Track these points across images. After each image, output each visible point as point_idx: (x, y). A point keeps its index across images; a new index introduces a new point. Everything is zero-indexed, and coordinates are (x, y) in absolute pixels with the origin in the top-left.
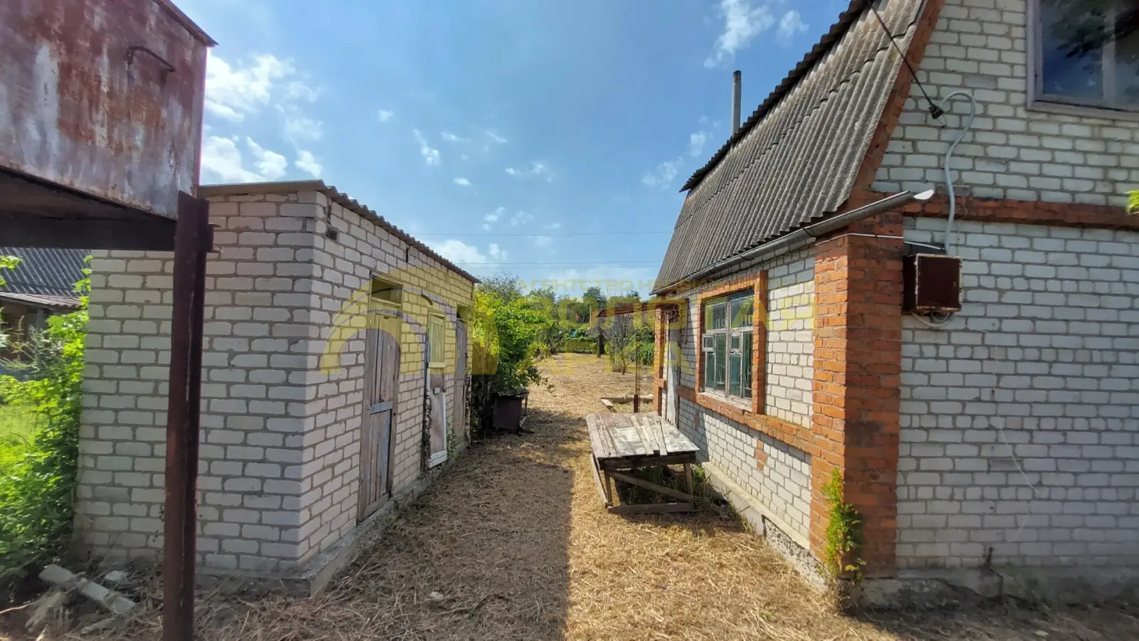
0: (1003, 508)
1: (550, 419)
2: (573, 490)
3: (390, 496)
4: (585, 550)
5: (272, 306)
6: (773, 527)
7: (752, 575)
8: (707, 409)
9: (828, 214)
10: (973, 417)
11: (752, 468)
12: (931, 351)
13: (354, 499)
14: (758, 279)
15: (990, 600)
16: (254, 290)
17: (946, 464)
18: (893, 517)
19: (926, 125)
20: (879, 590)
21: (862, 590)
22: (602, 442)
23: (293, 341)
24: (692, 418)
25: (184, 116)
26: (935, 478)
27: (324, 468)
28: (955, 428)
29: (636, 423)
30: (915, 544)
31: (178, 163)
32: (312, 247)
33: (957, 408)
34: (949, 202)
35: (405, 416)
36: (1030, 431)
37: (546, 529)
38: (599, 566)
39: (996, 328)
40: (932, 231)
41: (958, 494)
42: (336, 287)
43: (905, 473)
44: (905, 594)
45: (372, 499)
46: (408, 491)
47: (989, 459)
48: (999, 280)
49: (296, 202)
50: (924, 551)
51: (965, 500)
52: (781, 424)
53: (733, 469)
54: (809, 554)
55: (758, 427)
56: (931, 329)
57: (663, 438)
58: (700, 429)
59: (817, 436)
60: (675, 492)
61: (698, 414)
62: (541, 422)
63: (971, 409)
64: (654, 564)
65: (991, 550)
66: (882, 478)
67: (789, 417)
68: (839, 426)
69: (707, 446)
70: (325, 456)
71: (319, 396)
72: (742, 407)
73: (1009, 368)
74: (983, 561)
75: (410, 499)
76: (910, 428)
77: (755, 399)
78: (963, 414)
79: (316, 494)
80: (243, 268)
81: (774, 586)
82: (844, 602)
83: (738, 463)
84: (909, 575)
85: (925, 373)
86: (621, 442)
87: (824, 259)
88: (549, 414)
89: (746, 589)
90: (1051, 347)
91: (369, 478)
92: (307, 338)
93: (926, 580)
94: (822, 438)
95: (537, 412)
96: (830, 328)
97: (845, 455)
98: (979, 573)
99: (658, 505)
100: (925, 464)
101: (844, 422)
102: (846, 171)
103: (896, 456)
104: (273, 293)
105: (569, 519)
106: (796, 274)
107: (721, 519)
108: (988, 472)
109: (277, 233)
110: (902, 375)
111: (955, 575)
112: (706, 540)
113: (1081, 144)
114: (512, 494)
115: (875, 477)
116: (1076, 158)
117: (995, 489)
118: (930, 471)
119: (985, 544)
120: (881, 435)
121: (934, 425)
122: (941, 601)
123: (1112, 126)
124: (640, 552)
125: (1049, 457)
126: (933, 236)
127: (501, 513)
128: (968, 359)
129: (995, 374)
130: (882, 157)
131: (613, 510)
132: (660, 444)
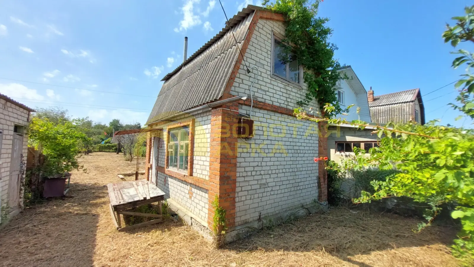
0: (264, 199)
1: (85, 188)
2: (98, 225)
4: (104, 255)
6: (195, 221)
7: (186, 243)
8: (169, 176)
9: (216, 100)
10: (256, 171)
11: (187, 198)
14: (191, 122)
15: (260, 229)
17: (249, 188)
18: (234, 209)
19: (246, 75)
20: (230, 236)
21: (225, 237)
22: (116, 197)
24: (163, 180)
26: (246, 193)
28: (252, 175)
29: (135, 186)
30: (240, 217)
33: (252, 169)
34: (251, 101)
36: (270, 174)
37: (79, 249)
38: (112, 261)
39: (262, 143)
40: (246, 110)
41: (252, 197)
43: (238, 193)
44: (238, 235)
47: (261, 184)
48: (263, 128)
50: (243, 218)
51: (254, 198)
52: (198, 180)
53: (180, 200)
54: (207, 229)
55: (190, 182)
57: (149, 191)
58: (166, 185)
59: (210, 183)
60: (154, 215)
61: (165, 178)
62: (79, 190)
63: (256, 169)
64: (142, 251)
65: (260, 213)
66: (231, 196)
67: (201, 176)
68: (218, 178)
69: (169, 191)
72: (184, 174)
74: (258, 217)
76: (239, 177)
77: (189, 170)
78: (254, 171)
81: (194, 245)
82: (219, 244)
83: (182, 197)
84: (239, 228)
85: (244, 158)
86: (126, 196)
87: (214, 116)
88: (85, 186)
89: (184, 250)
93: (243, 228)
94: (212, 183)
95: (76, 185)
96: (215, 142)
97: (220, 189)
98: (257, 222)
99: (146, 222)
100: (243, 189)
101: (219, 177)
102: (222, 85)
103: (235, 187)
105: (94, 241)
106: (205, 121)
107: (174, 222)
108: (260, 188)
110: (237, 159)
111: (251, 224)
112: (167, 233)
113: (282, 90)
114: (55, 234)
115: (229, 195)
116: (281, 93)
117: (261, 194)
118: (245, 191)
119: (259, 212)
120: (231, 180)
121: (246, 175)
122: (248, 234)
123: (288, 86)
124: (135, 247)
125: (274, 182)
126: (247, 112)
127: (46, 247)
128: (255, 153)
129: (262, 157)
130: (233, 83)
131: (121, 229)
132: (147, 194)
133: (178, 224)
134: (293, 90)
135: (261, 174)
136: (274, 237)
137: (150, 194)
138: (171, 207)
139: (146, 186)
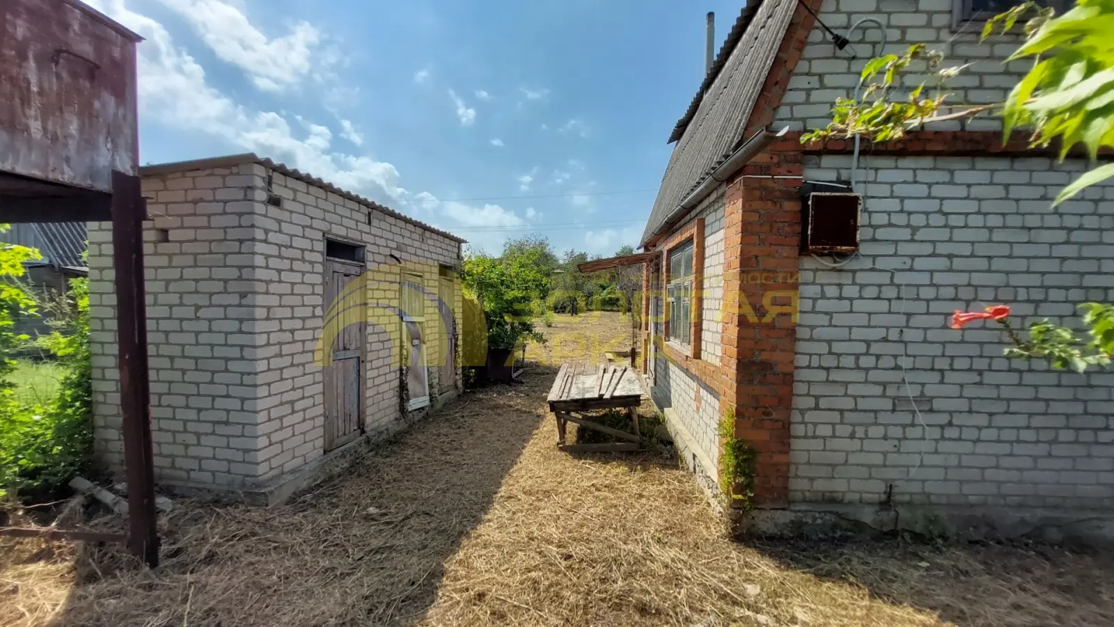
0: (906, 446)
3: (363, 432)
4: (521, 480)
5: (225, 266)
6: (700, 464)
7: (666, 505)
9: (726, 156)
10: (878, 357)
11: (694, 411)
12: (832, 291)
13: (320, 432)
14: (697, 228)
15: (885, 534)
16: (211, 253)
17: (849, 403)
18: (787, 453)
19: (835, 57)
20: (769, 520)
21: (753, 518)
22: (561, 388)
23: (243, 295)
24: (663, 367)
25: (118, 106)
26: (836, 417)
27: (282, 404)
28: (858, 368)
29: (601, 372)
30: (812, 479)
31: (115, 147)
32: (253, 213)
33: (862, 348)
35: (375, 364)
36: (941, 371)
38: (524, 493)
39: (908, 267)
40: (838, 169)
41: (860, 432)
42: (283, 249)
43: (802, 412)
44: (797, 525)
45: (340, 434)
46: (383, 429)
47: (894, 399)
48: (912, 217)
49: (238, 174)
50: (820, 485)
51: (867, 437)
52: (708, 368)
53: (683, 412)
54: (717, 487)
55: (697, 372)
56: (834, 270)
58: (667, 378)
59: (723, 376)
60: (623, 434)
61: (666, 363)
63: (875, 349)
64: (577, 493)
65: (892, 487)
67: (712, 360)
68: (734, 365)
69: (670, 391)
70: (282, 393)
71: (271, 342)
72: (687, 353)
73: (921, 307)
74: (884, 497)
75: (384, 436)
76: (809, 367)
77: (692, 344)
78: (867, 354)
79: (275, 424)
80: (202, 234)
82: (735, 529)
83: (686, 406)
84: (803, 507)
85: (826, 313)
87: (730, 204)
90: (969, 285)
91: (335, 414)
92: (254, 293)
93: (820, 513)
95: (537, 365)
96: (731, 271)
97: (737, 393)
98: (877, 508)
99: (607, 445)
100: (823, 403)
101: (736, 361)
103: (791, 394)
104: (226, 254)
107: (662, 458)
108: (894, 411)
109: (225, 202)
111: (851, 509)
112: (639, 475)
114: (478, 434)
115: (767, 414)
117: (900, 428)
118: (830, 409)
119: (886, 481)
120: (774, 374)
121: (835, 365)
122: (835, 532)
124: (570, 483)
125: (961, 397)
126: (839, 174)
127: (461, 449)
128: (875, 299)
129: (904, 314)
130: (782, 95)
131: (563, 448)
132: (611, 389)
133: (668, 462)
135: (897, 368)
136: (927, 569)
137: (615, 389)
138: (668, 426)
139: (618, 374)
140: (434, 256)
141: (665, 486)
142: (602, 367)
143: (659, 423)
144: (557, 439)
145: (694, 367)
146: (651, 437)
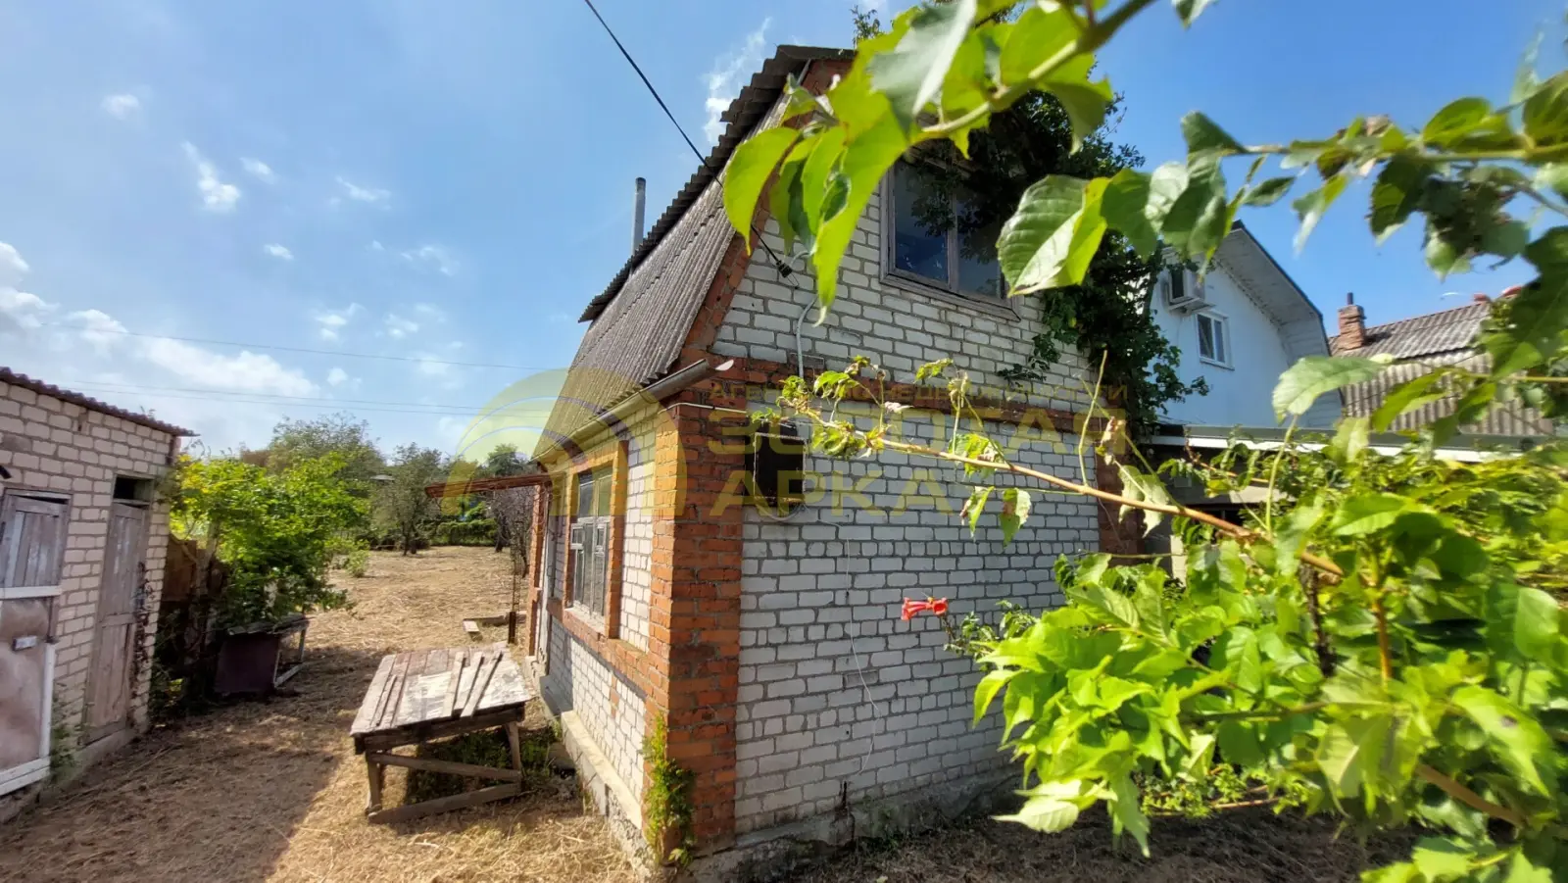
0: (859, 730)
2: (321, 793)
6: (615, 801)
8: (573, 632)
9: (661, 375)
10: (827, 625)
11: (607, 716)
12: (778, 550)
15: (842, 849)
17: (798, 687)
18: (732, 767)
19: (778, 283)
20: (714, 869)
21: (691, 874)
22: (379, 704)
24: (562, 646)
26: (786, 706)
28: (807, 641)
29: (458, 664)
30: (761, 796)
33: (808, 616)
34: (797, 374)
36: (885, 636)
39: (851, 520)
41: (812, 724)
43: (750, 705)
44: (747, 868)
47: (844, 674)
50: (773, 802)
51: (819, 727)
52: (629, 653)
53: (591, 718)
54: (640, 836)
55: (613, 658)
56: (781, 524)
59: (651, 668)
61: (566, 640)
63: (825, 616)
65: (846, 785)
66: (717, 718)
67: (635, 641)
68: (666, 652)
69: (572, 686)
72: (598, 629)
73: (863, 565)
74: (839, 800)
76: (756, 646)
77: (608, 616)
78: (815, 623)
83: (595, 707)
84: (753, 839)
85: (773, 576)
90: (904, 540)
93: (772, 842)
94: (654, 670)
96: (665, 522)
97: (671, 692)
98: (833, 818)
99: (463, 796)
100: (772, 691)
101: (669, 647)
102: (682, 325)
103: (737, 684)
105: (280, 852)
107: (557, 801)
108: (844, 689)
110: (744, 581)
111: (806, 827)
112: (518, 839)
113: (930, 326)
115: (707, 717)
116: (926, 340)
117: (851, 709)
118: (779, 698)
119: (839, 778)
120: (717, 661)
121: (784, 640)
122: (789, 865)
123: (957, 311)
125: (904, 664)
126: (784, 413)
127: (133, 867)
128: (821, 557)
129: (850, 573)
130: (725, 314)
131: (378, 817)
132: (475, 697)
133: (567, 806)
134: (979, 324)
137: (482, 696)
138: (567, 742)
139: (488, 667)
140: (106, 460)
141: (562, 850)
142: (459, 656)
143: (554, 740)
144: (367, 802)
145: (608, 650)
146: (540, 766)
